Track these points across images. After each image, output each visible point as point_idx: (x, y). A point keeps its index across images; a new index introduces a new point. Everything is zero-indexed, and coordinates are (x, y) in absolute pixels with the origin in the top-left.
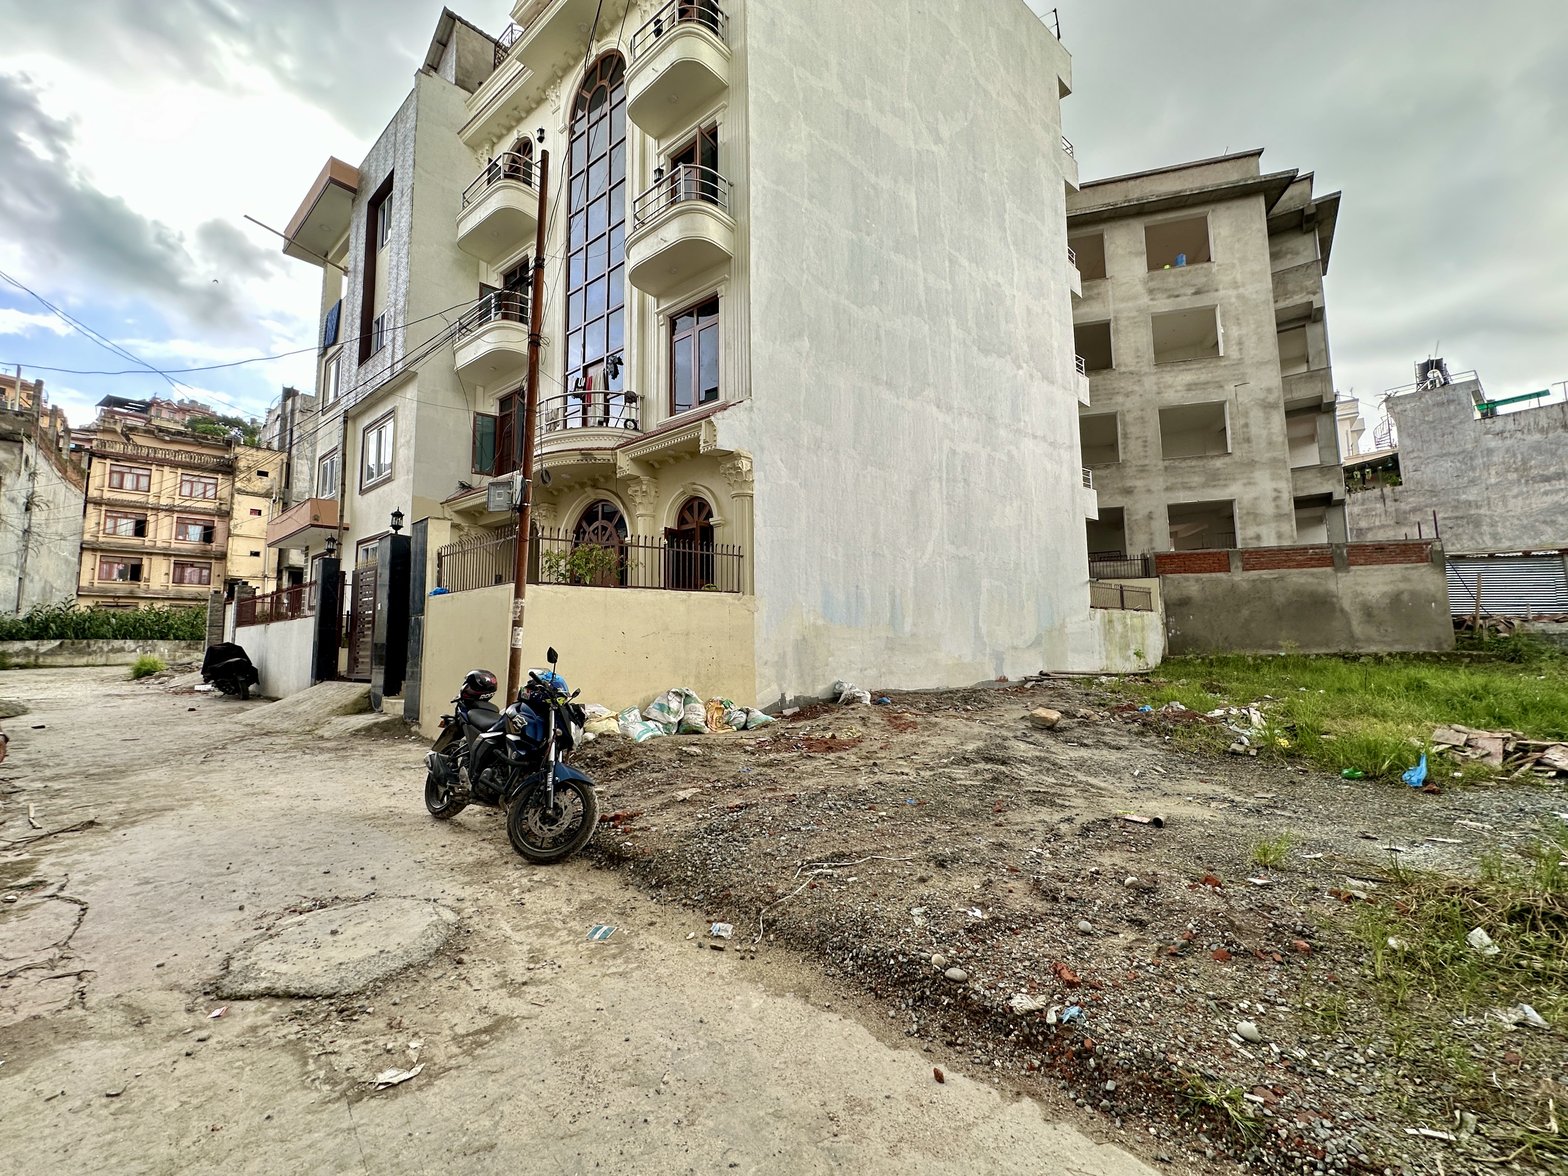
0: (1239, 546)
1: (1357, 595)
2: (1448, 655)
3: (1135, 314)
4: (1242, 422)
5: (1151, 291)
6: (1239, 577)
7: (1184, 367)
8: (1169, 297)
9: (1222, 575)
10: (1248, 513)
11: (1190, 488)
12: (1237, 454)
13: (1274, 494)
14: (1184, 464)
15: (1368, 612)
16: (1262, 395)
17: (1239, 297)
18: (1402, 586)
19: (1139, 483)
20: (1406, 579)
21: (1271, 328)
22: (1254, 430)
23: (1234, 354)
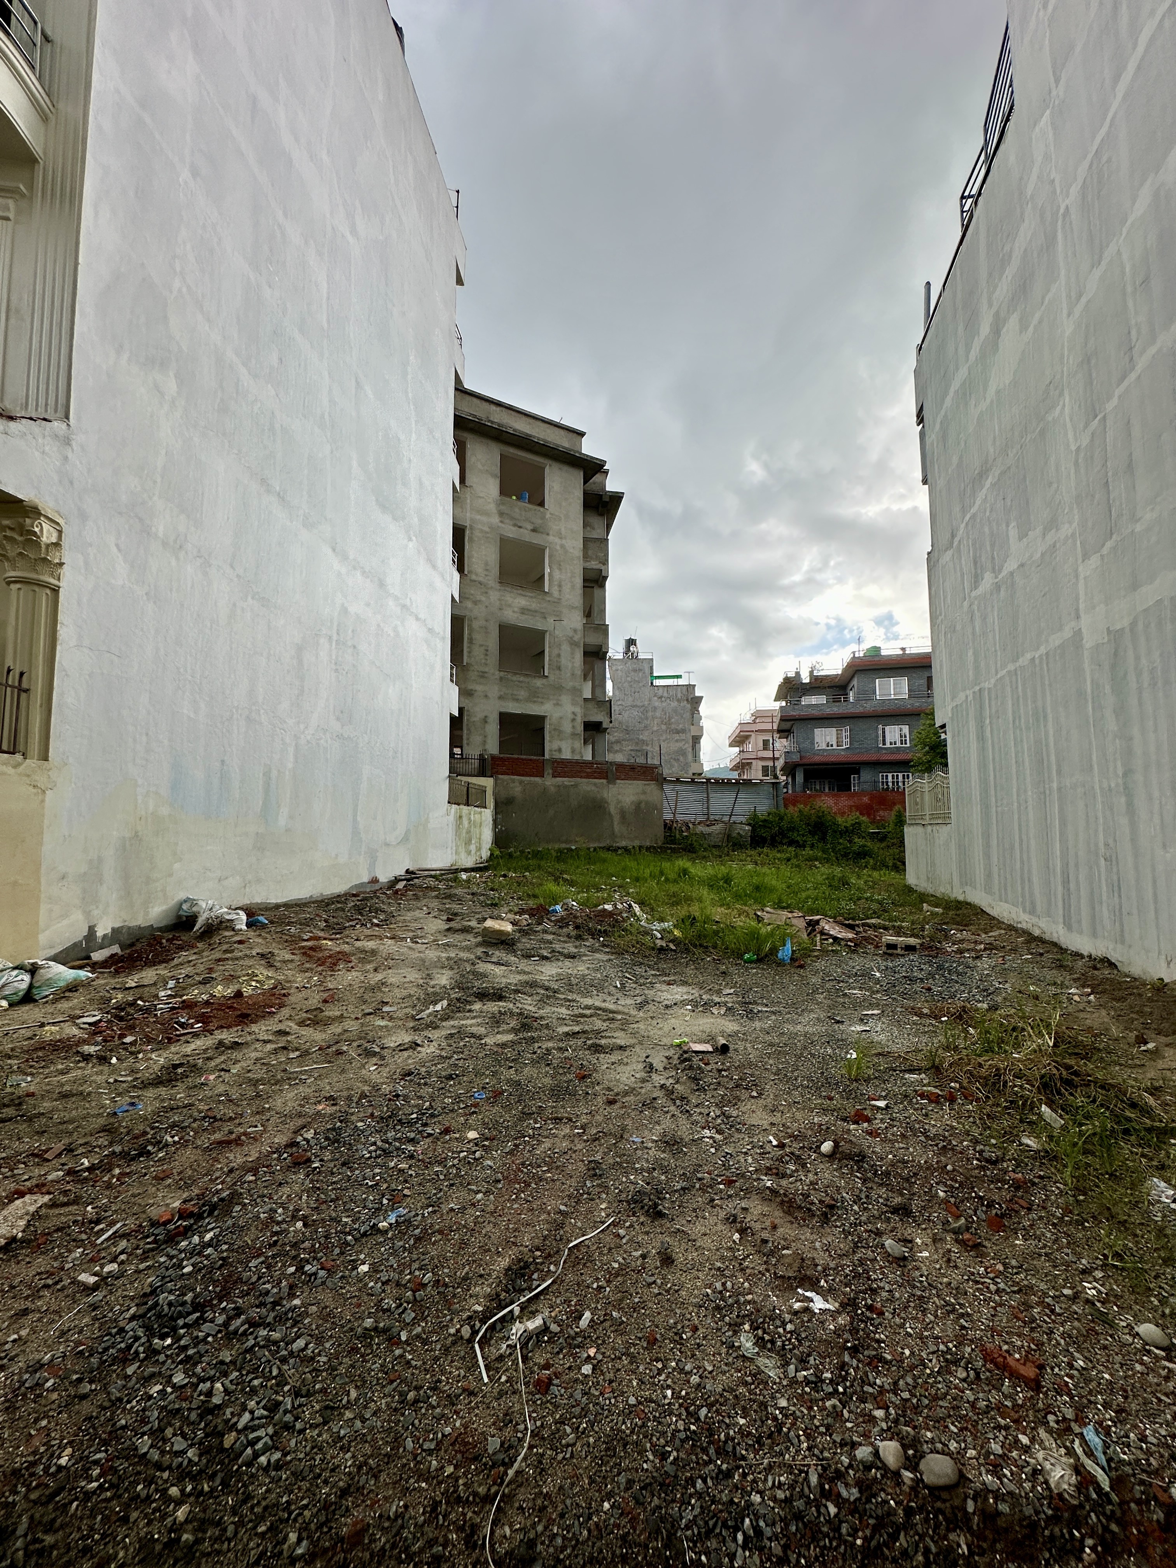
0: (547, 756)
1: (619, 802)
2: (660, 848)
3: (486, 529)
4: (556, 651)
5: (501, 514)
6: (550, 782)
7: (520, 592)
8: (515, 525)
9: (537, 779)
10: (555, 729)
11: (517, 700)
12: (552, 678)
13: (572, 716)
14: (515, 678)
15: (623, 814)
16: (571, 634)
17: (562, 546)
18: (642, 797)
19: (479, 688)
20: (644, 793)
21: (579, 581)
22: (564, 661)
23: (556, 594)
